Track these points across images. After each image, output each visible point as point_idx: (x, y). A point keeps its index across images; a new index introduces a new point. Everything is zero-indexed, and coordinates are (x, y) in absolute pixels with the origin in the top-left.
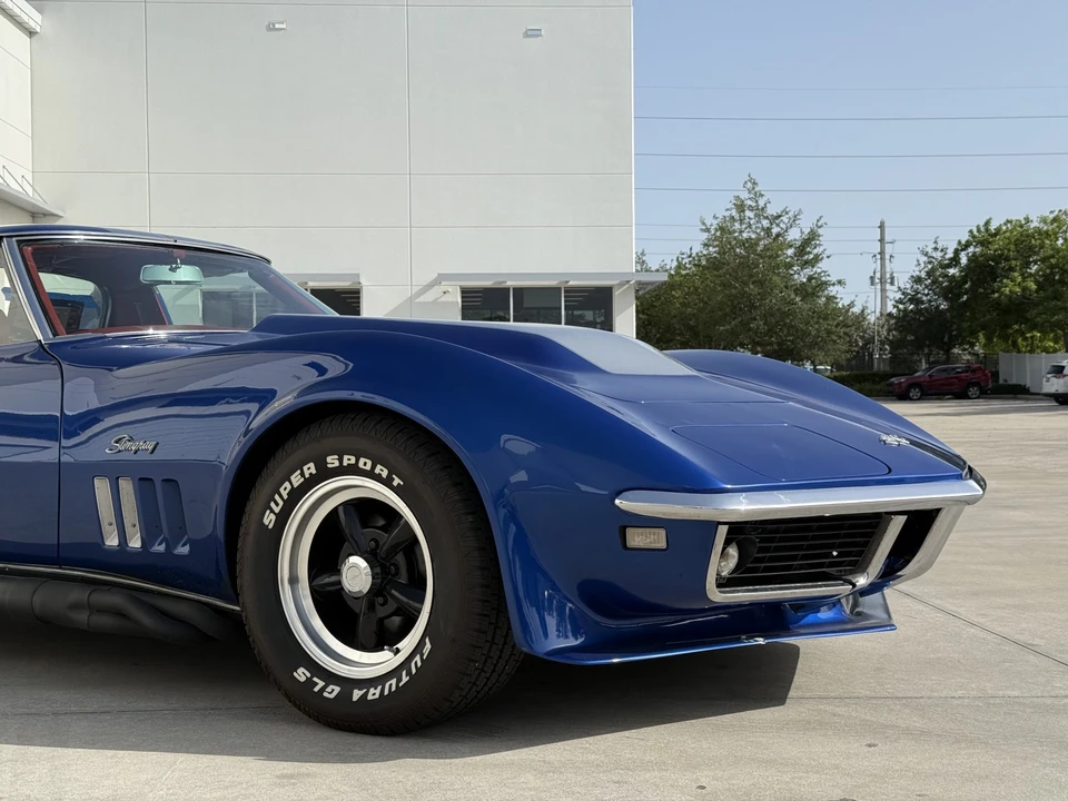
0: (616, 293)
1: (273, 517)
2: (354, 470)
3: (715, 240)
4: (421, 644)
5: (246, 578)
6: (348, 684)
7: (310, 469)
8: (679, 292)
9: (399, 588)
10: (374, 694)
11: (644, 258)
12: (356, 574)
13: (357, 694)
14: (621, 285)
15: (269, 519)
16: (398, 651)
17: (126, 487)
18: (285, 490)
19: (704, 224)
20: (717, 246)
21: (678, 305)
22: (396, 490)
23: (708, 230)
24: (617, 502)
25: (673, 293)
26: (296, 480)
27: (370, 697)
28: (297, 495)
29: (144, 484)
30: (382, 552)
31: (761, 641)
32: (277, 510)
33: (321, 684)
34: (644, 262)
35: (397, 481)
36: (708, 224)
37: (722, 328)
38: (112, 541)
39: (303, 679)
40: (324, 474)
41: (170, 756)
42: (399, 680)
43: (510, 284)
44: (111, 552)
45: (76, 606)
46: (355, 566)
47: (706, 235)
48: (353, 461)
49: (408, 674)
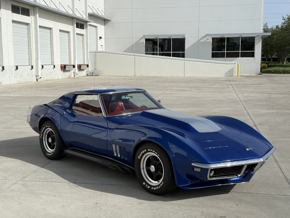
0: (256, 39)
1: (140, 157)
2: (152, 152)
3: (286, 22)
4: (162, 182)
5: (136, 166)
6: (151, 186)
7: (145, 150)
8: (276, 36)
9: (159, 171)
10: (155, 189)
11: (267, 25)
12: (153, 169)
13: (152, 188)
14: (258, 36)
15: (139, 157)
16: (159, 182)
17: (117, 146)
18: (142, 153)
19: (283, 17)
20: (287, 24)
21: (275, 40)
22: (158, 156)
23: (284, 19)
24: (192, 164)
25: (274, 36)
26: (143, 152)
27: (154, 189)
28: (143, 154)
29: (120, 147)
30: (157, 165)
31: (220, 185)
32: (140, 156)
33: (147, 186)
34: (267, 26)
35: (158, 155)
36: (285, 17)
37: (287, 48)
38: (115, 155)
39: (144, 184)
40: (147, 152)
41: (123, 196)
42: (159, 187)
43: (226, 36)
44: (115, 156)
45: (110, 165)
46: (152, 167)
47: (284, 21)
48: (152, 150)
49: (160, 186)
